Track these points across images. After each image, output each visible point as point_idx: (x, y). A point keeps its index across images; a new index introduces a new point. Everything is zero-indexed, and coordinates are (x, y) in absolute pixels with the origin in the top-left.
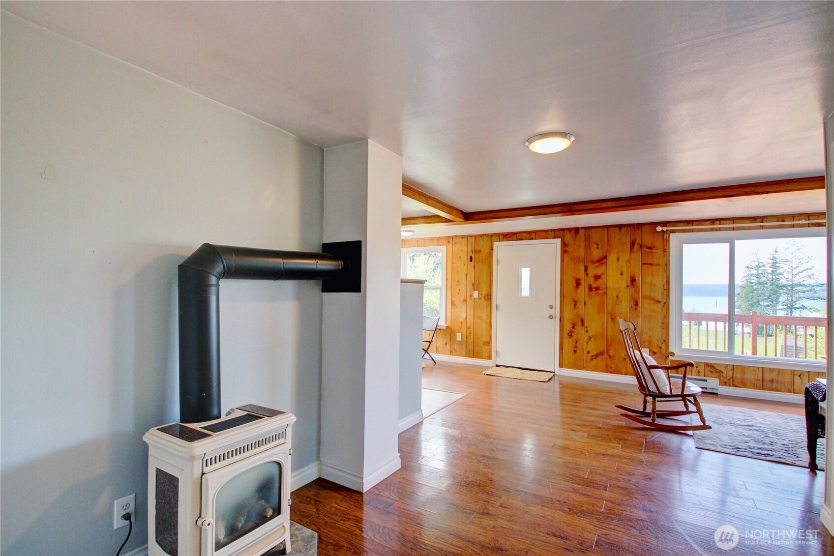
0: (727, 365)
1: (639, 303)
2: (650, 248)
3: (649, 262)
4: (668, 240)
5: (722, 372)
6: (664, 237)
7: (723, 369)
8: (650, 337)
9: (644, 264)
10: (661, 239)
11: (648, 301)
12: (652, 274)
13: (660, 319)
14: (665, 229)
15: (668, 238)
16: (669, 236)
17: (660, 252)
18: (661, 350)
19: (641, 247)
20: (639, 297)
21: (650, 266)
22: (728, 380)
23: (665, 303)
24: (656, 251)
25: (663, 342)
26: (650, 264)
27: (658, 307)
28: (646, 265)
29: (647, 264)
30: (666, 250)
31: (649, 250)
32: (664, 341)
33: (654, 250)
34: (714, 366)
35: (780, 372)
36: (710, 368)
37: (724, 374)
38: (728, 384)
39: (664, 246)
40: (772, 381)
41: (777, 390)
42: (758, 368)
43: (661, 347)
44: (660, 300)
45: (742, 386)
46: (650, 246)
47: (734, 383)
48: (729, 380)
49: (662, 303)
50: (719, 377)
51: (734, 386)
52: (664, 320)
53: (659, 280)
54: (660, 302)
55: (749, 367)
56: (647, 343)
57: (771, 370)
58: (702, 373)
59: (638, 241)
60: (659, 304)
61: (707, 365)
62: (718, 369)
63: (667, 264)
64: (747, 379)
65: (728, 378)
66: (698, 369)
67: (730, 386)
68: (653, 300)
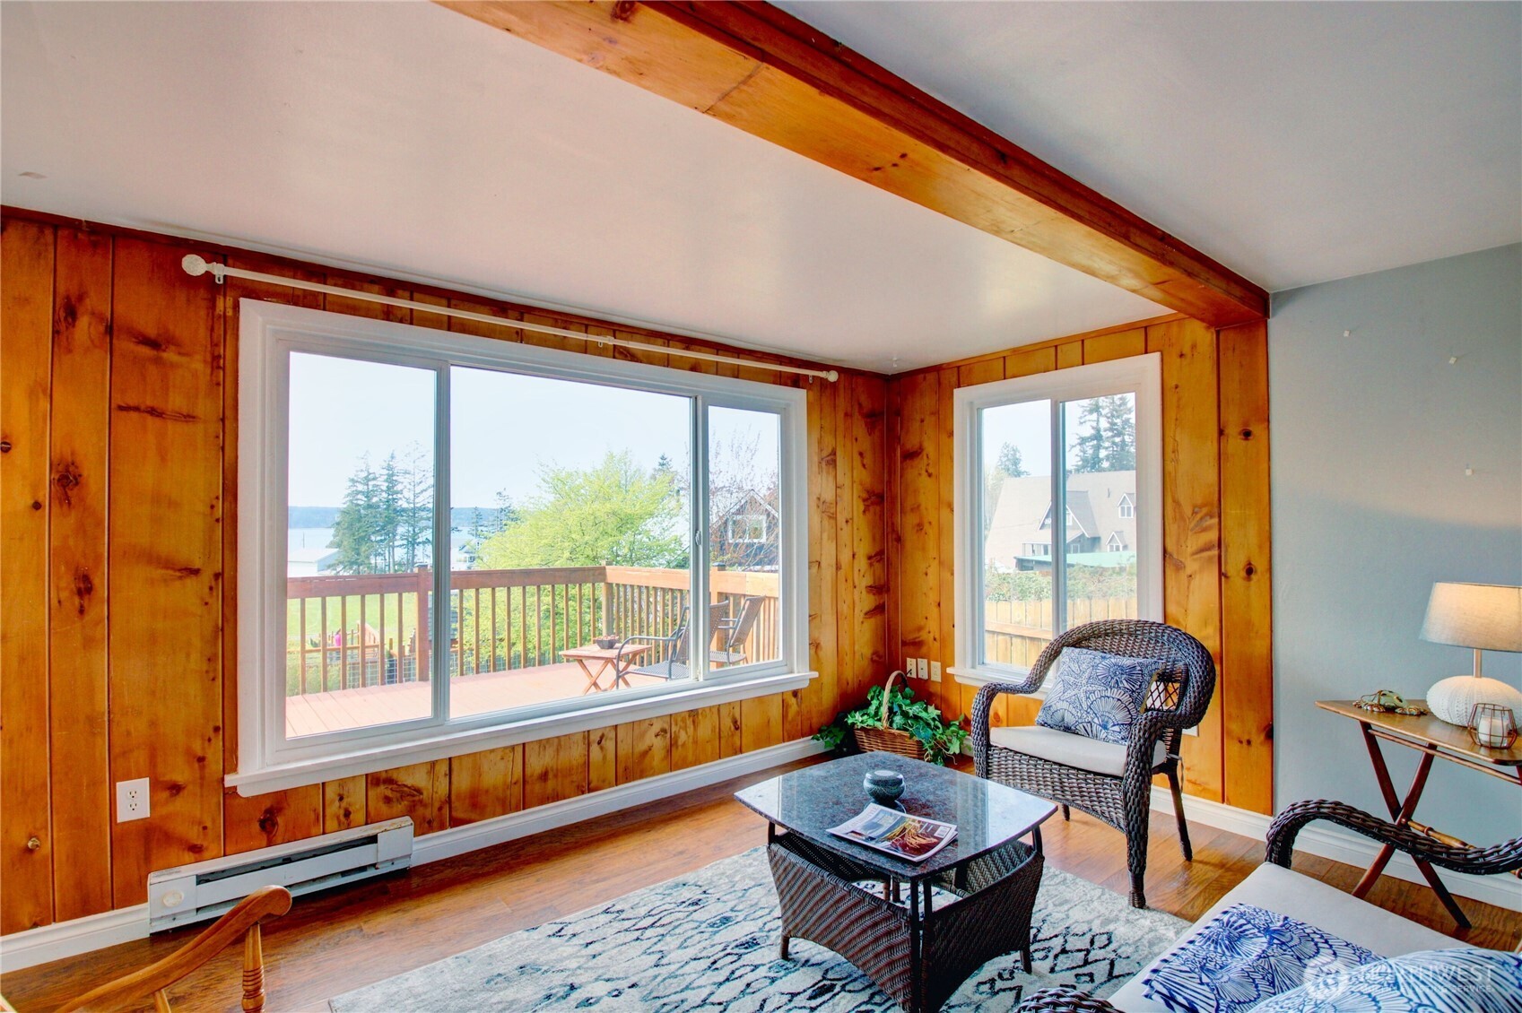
0: (433, 764)
1: (96, 581)
2: (154, 344)
3: (149, 402)
4: (230, 325)
5: (419, 791)
6: (213, 307)
7: (419, 780)
8: (153, 724)
9: (121, 408)
10: (203, 313)
11: (142, 572)
12: (163, 457)
13: (197, 642)
14: (219, 270)
15: (230, 313)
16: (236, 307)
17: (198, 365)
18: (202, 768)
19: (110, 330)
20: (98, 558)
21: (151, 422)
22: (435, 810)
23: (217, 576)
24: (183, 360)
25: (211, 733)
26: (153, 412)
27: (190, 593)
28: (134, 415)
29: (136, 409)
30: (222, 365)
31: (145, 351)
32: (216, 729)
33: (170, 355)
34: (395, 776)
35: (559, 743)
36: (383, 790)
37: (425, 796)
38: (435, 824)
39: (215, 345)
40: (544, 776)
41: (556, 797)
42: (513, 748)
43: (201, 760)
44: (197, 564)
45: (473, 816)
46: (151, 332)
47: (454, 814)
48: (440, 809)
49: (206, 577)
50: (410, 812)
51: (456, 822)
52: (215, 645)
53: (197, 482)
54: (196, 572)
55: (492, 751)
56: (140, 757)
57: (543, 744)
58: (359, 816)
59: (97, 301)
60: (191, 582)
61: (374, 780)
62: (409, 782)
63: (228, 418)
64: (487, 791)
65: (437, 805)
66: (344, 804)
67: (442, 827)
68: (167, 564)
